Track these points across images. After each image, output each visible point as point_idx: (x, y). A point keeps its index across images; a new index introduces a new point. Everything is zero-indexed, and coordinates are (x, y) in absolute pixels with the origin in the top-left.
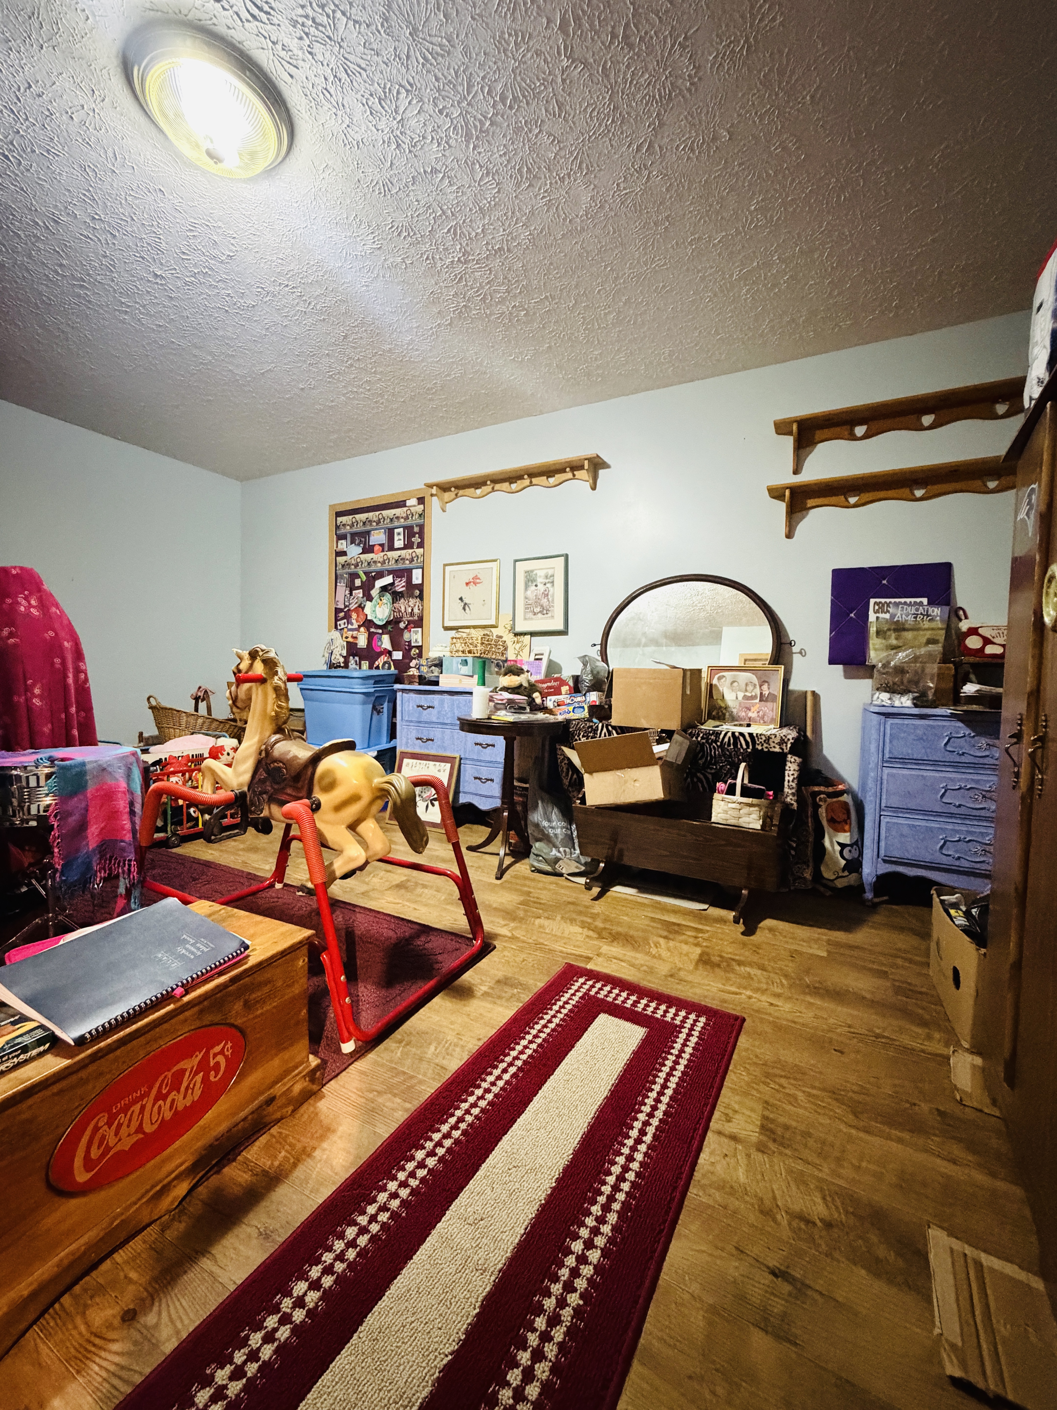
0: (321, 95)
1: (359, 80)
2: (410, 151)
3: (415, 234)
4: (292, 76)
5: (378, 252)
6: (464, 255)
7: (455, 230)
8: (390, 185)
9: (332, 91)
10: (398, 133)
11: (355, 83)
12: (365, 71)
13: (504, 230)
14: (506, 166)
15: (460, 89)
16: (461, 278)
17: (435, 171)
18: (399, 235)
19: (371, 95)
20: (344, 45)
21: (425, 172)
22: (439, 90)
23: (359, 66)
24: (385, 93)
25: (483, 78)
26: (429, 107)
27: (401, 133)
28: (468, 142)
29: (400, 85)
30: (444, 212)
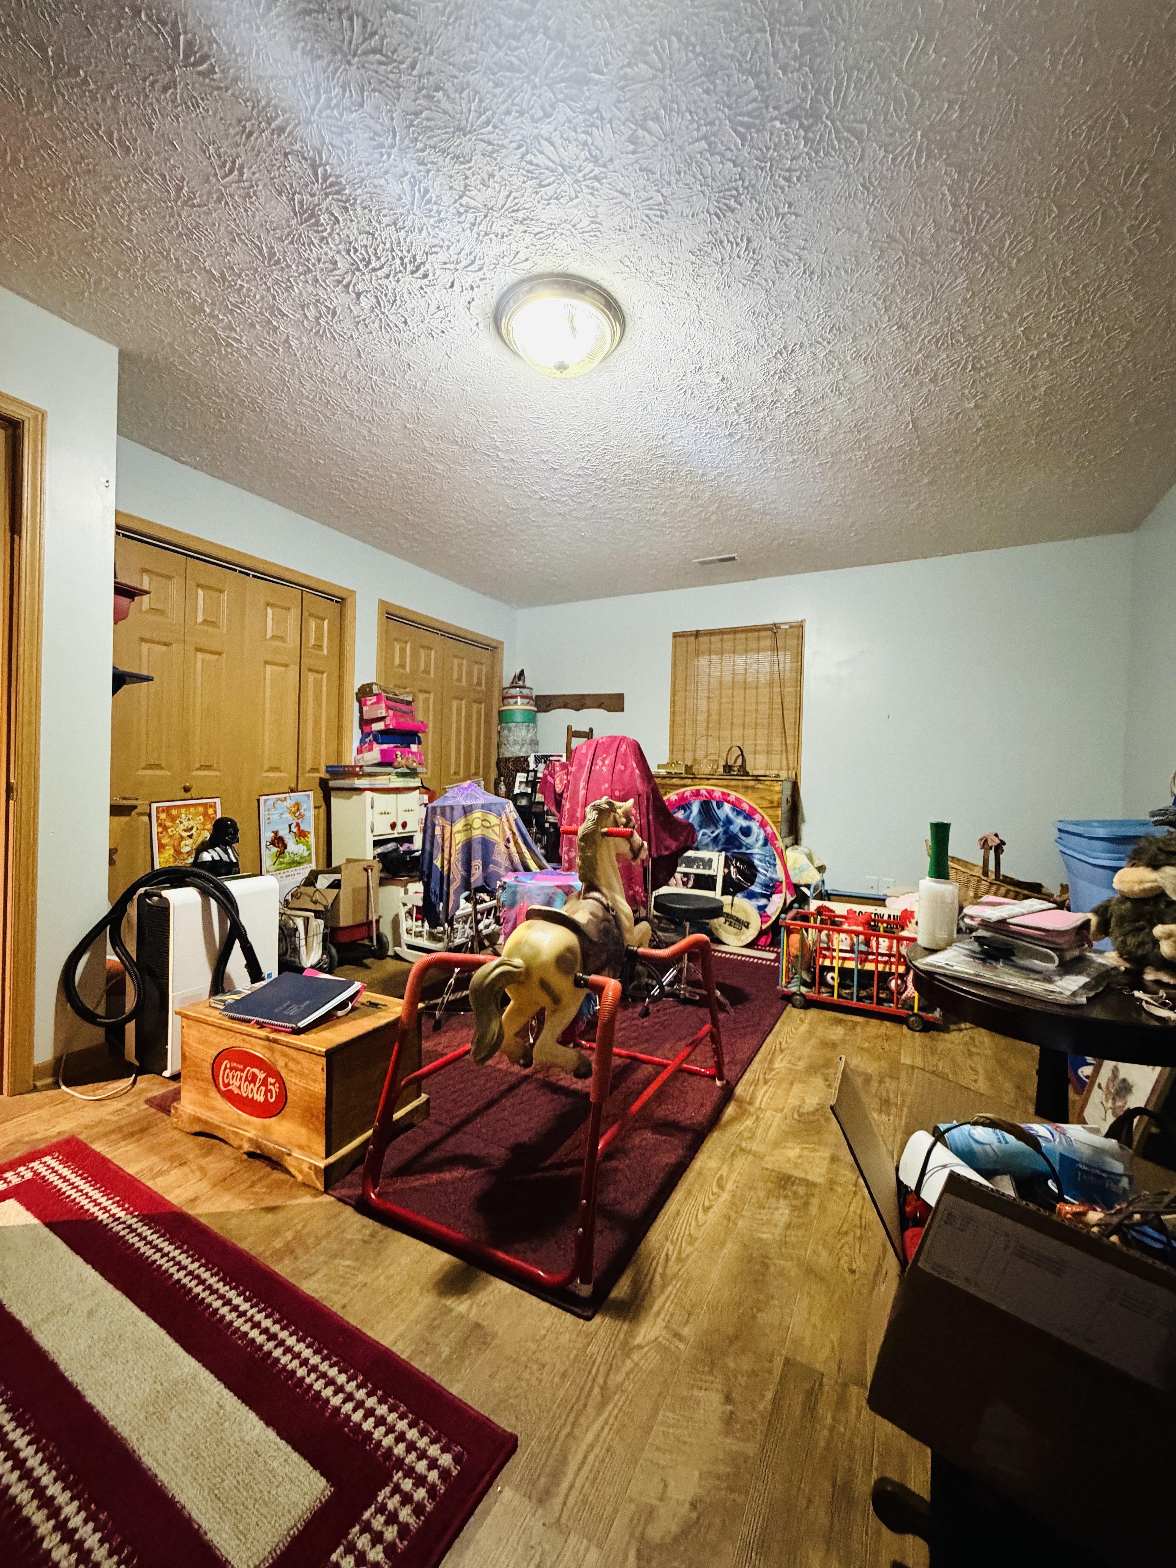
0: (542, 241)
1: (522, 201)
2: (604, 166)
3: (737, 190)
4: (527, 260)
5: (754, 244)
6: (798, 118)
7: (741, 124)
8: (651, 202)
9: (537, 230)
10: (580, 175)
11: (526, 206)
12: (511, 192)
13: (762, 30)
14: (631, 17)
15: (517, 83)
16: (849, 130)
17: (633, 140)
18: (732, 210)
19: (537, 193)
20: (490, 205)
21: (634, 153)
22: (521, 113)
23: (508, 197)
24: (532, 178)
25: (499, 47)
26: (545, 129)
27: (580, 171)
28: (589, 81)
29: (522, 158)
30: (705, 137)
